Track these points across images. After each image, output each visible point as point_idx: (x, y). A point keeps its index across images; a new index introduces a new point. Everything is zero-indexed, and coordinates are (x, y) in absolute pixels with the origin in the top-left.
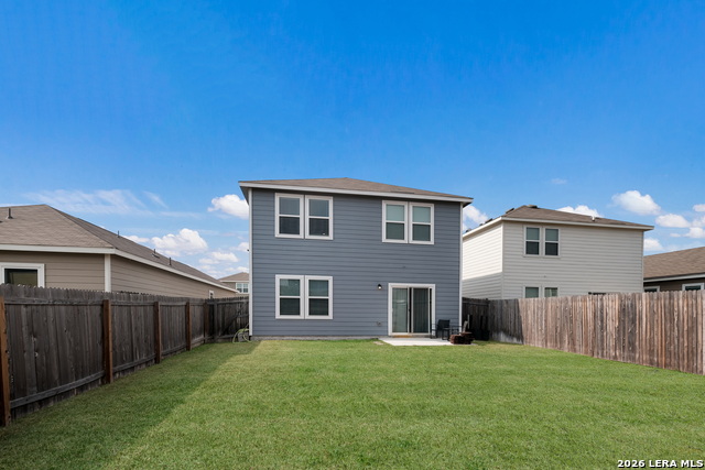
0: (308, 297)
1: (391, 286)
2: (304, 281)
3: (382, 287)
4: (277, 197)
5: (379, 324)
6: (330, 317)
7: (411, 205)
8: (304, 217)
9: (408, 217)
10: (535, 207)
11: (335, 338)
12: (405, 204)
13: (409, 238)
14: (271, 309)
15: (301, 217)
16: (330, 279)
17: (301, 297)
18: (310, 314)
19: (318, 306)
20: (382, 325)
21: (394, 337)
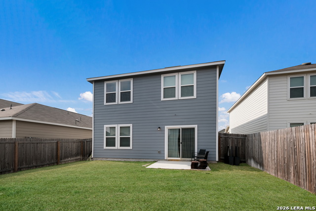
0: (119, 137)
1: (167, 128)
2: (118, 127)
3: (161, 129)
4: (105, 83)
5: (159, 152)
6: (131, 147)
7: (180, 74)
8: (118, 92)
9: (178, 82)
10: (309, 64)
11: (134, 160)
12: (176, 74)
13: (178, 95)
14: (101, 144)
15: (116, 92)
16: (131, 125)
17: (116, 137)
18: (121, 146)
19: (125, 142)
20: (161, 152)
21: (169, 160)
